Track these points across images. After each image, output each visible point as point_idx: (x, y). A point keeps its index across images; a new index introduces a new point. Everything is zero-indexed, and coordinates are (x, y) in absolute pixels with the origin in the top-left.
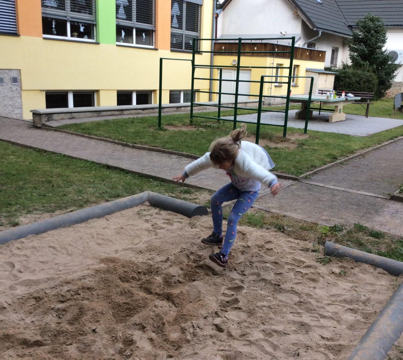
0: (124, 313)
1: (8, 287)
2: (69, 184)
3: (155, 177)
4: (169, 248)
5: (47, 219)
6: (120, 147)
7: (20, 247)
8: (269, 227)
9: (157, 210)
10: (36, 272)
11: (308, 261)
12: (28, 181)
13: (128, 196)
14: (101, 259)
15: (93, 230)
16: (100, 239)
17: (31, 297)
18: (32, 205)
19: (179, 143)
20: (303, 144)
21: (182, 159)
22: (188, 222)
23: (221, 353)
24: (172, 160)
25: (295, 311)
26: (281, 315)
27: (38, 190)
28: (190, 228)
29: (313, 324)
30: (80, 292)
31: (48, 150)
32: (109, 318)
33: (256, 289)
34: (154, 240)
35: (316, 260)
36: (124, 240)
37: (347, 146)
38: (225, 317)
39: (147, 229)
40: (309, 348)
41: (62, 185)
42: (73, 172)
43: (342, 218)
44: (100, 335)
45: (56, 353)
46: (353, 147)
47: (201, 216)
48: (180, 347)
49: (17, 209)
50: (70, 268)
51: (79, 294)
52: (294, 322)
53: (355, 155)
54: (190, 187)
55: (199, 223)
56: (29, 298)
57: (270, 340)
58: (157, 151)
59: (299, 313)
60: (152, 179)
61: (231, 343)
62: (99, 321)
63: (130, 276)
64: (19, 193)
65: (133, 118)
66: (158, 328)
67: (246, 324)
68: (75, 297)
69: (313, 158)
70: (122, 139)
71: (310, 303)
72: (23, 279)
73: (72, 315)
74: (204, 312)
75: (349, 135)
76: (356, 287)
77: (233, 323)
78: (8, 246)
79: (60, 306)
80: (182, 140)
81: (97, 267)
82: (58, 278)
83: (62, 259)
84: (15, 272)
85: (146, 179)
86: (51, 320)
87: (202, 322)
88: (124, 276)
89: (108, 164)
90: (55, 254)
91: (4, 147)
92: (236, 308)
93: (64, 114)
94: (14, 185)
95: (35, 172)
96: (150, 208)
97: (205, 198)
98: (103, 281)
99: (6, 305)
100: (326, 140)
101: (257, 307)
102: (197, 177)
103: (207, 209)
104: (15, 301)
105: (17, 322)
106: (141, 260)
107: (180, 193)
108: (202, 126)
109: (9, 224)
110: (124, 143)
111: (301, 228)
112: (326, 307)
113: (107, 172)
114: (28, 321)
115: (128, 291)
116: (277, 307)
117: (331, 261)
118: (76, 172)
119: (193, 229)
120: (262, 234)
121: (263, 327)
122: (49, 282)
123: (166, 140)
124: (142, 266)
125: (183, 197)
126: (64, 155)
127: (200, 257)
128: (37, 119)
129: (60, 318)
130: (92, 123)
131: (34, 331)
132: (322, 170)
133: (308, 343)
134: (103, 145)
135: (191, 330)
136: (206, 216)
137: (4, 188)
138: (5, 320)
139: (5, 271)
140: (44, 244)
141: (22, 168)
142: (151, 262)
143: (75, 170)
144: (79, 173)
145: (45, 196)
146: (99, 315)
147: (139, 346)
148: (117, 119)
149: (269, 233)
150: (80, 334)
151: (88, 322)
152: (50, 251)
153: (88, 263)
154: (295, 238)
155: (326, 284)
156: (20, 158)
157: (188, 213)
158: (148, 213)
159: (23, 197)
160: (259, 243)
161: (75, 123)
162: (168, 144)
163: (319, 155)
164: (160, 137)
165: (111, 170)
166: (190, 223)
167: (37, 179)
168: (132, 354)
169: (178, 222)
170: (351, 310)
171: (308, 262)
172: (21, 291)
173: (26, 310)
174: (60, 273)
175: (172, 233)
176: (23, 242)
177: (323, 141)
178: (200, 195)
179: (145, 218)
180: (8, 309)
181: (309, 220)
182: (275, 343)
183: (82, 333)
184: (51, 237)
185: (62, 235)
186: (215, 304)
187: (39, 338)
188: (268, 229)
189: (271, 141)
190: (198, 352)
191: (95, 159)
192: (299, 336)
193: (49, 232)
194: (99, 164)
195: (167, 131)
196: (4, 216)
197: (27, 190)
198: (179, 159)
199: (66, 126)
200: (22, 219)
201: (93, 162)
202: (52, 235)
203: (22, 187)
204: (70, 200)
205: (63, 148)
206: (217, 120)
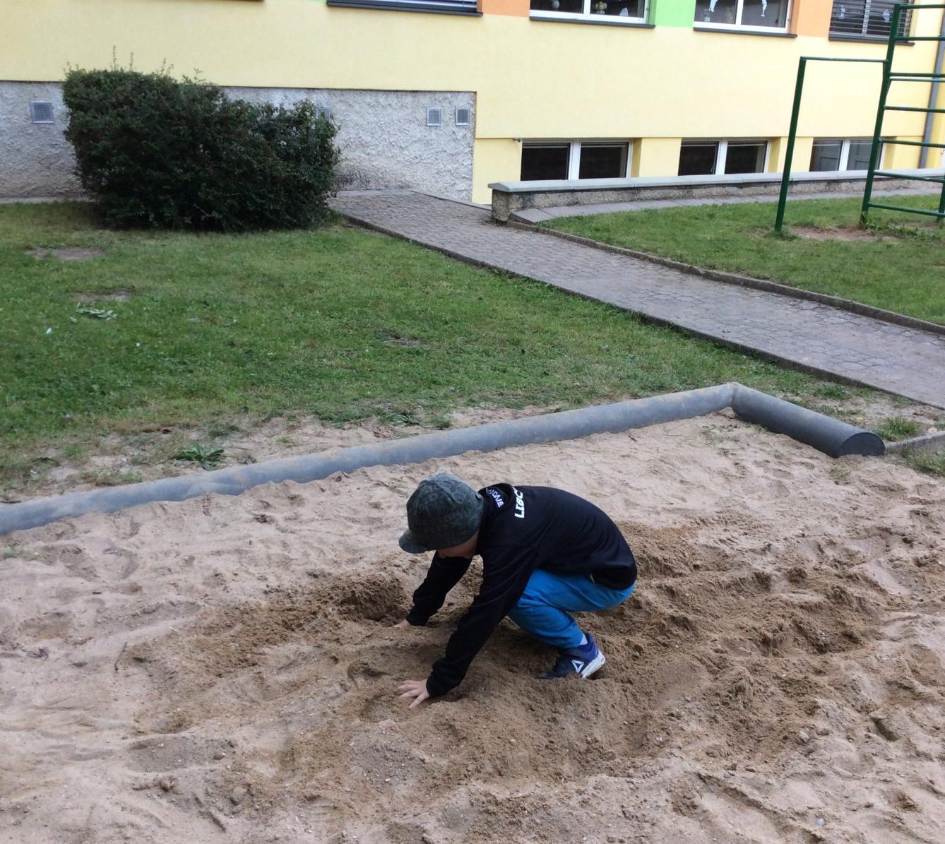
2: (557, 350)
3: (755, 350)
4: (774, 523)
5: (505, 422)
6: (674, 275)
9: (752, 430)
12: (474, 337)
13: (685, 389)
18: (479, 388)
19: (824, 272)
21: (829, 313)
22: (828, 467)
23: (883, 786)
24: (802, 312)
27: (492, 358)
28: (832, 482)
31: (517, 272)
36: (666, 488)
39: (724, 471)
41: (541, 352)
42: (565, 326)
47: (864, 455)
49: (448, 394)
54: (844, 384)
55: (859, 473)
58: (766, 290)
60: (747, 355)
64: (454, 362)
65: (715, 206)
70: (681, 256)
80: (834, 266)
85: (731, 355)
89: (644, 312)
91: (430, 260)
93: (558, 194)
94: (446, 344)
95: (488, 319)
96: (734, 422)
97: (878, 413)
102: (865, 359)
103: (884, 441)
106: (703, 541)
107: (815, 395)
108: (892, 233)
109: (432, 422)
110: (685, 265)
113: (640, 329)
118: (573, 325)
119: (841, 487)
123: (791, 263)
124: (703, 553)
125: (820, 405)
126: (551, 287)
127: (851, 555)
128: (501, 203)
130: (615, 215)
134: (637, 269)
136: (877, 460)
137: (427, 347)
140: (497, 475)
141: (463, 308)
142: (728, 551)
143: (570, 320)
144: (579, 327)
145: (504, 371)
148: (674, 208)
156: (461, 286)
157: (832, 447)
158: (730, 435)
159: (462, 370)
161: (580, 215)
162: (795, 273)
164: (776, 255)
165: (650, 327)
166: (833, 470)
167: (492, 334)
169: (802, 463)
176: (456, 464)
178: (869, 406)
179: (721, 445)
184: (512, 460)
185: (534, 460)
190: (824, 771)
191: (615, 299)
193: (509, 450)
194: (624, 311)
195: (795, 241)
197: (470, 357)
198: (819, 310)
199: (559, 222)
200: (457, 416)
201: (611, 306)
202: (514, 458)
203: (461, 349)
204: (555, 386)
205: (548, 271)
206: (936, 218)
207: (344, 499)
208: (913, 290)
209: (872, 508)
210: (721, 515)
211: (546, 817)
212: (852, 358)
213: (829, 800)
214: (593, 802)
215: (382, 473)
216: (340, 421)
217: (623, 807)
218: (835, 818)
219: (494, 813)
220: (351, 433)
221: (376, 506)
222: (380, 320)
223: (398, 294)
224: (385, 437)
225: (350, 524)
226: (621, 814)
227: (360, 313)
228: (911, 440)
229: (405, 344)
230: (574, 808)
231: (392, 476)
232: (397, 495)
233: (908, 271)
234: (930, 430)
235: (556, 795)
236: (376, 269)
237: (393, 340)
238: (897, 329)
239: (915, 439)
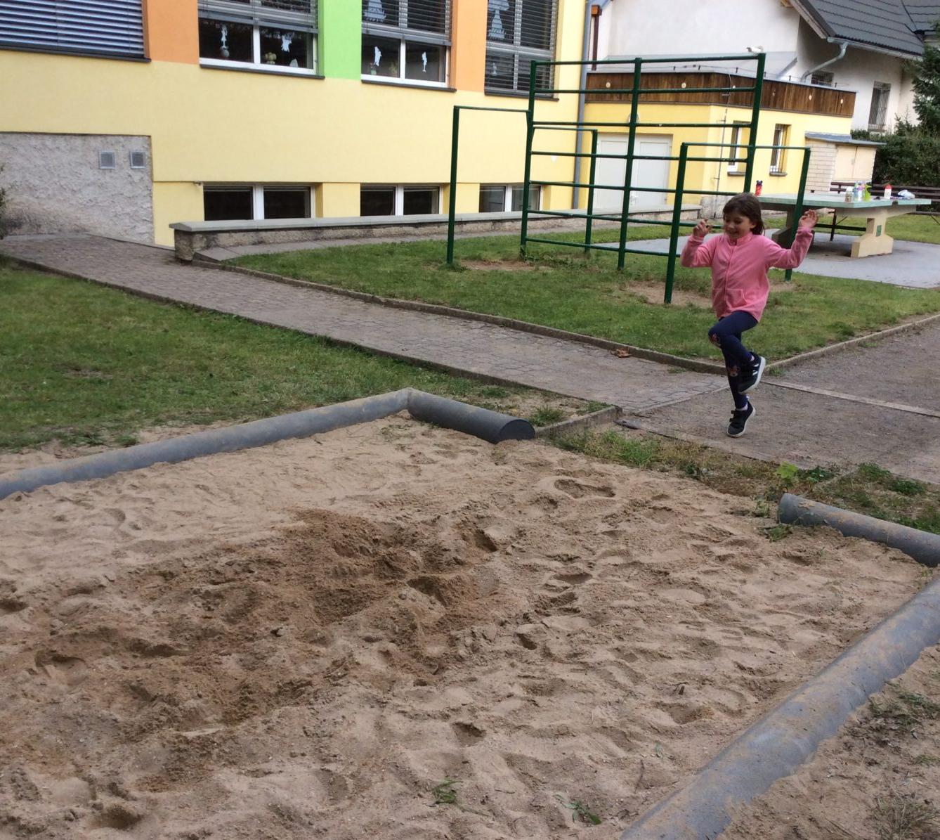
0: (338, 608)
1: (110, 552)
2: (245, 373)
3: (429, 363)
4: (443, 500)
6: (358, 304)
7: (138, 485)
8: (666, 467)
9: (425, 428)
10: (168, 530)
11: (740, 533)
12: (160, 365)
14: (298, 513)
15: (287, 461)
16: (301, 477)
17: (155, 571)
18: (166, 409)
19: (489, 296)
20: (777, 302)
21: (494, 330)
22: (489, 452)
23: (524, 681)
24: (471, 331)
25: (690, 620)
26: (660, 626)
27: (179, 383)
28: (493, 464)
29: (726, 644)
30: (253, 567)
31: (203, 306)
32: (306, 616)
33: (618, 579)
34: (412, 483)
35: (758, 531)
36: (349, 480)
37: (882, 307)
38: (542, 623)
39: (402, 463)
40: (707, 682)
41: (231, 375)
42: (253, 351)
43: (837, 455)
44: (285, 640)
45: (197, 664)
46: (897, 311)
47: (518, 440)
48: (442, 668)
49: (133, 415)
50: (236, 525)
51: (251, 572)
52: (687, 639)
53: (898, 328)
54: (505, 386)
55: (514, 454)
56: (150, 574)
57: (627, 664)
58: (440, 314)
59: (699, 624)
60: (422, 367)
61: (548, 667)
62: (287, 619)
63: (357, 546)
64: (140, 388)
65: (394, 244)
66: (403, 634)
67: (583, 636)
68: (242, 576)
69: (795, 331)
70: (364, 287)
71: (726, 606)
72: (140, 539)
73: (234, 605)
74: (500, 614)
75: (893, 285)
76: (835, 583)
77: (557, 635)
78: (114, 482)
79: (211, 587)
80: (498, 291)
81: (291, 526)
82: (210, 541)
83: (220, 509)
84: (125, 527)
85: (409, 368)
86: (193, 611)
87: (492, 629)
88: (344, 544)
89: (328, 336)
90: (208, 501)
91: (111, 298)
92: (567, 610)
93: (242, 234)
94: (130, 373)
95: (174, 349)
96: (410, 423)
97: (531, 406)
98: (300, 551)
99: (104, 582)
100: (835, 294)
101: (612, 608)
102: (523, 366)
103: (534, 427)
104: (122, 575)
105: (126, 611)
106: (381, 518)
107: (480, 395)
108: (547, 263)
109: (116, 441)
110: (368, 295)
111: (739, 472)
112: (760, 616)
113: (325, 351)
114: (147, 611)
115: (350, 570)
116: (654, 610)
117: (791, 533)
118: (261, 350)
119: (500, 467)
120: (647, 480)
121: (617, 643)
122: (192, 547)
123: (461, 290)
124: (382, 530)
125: (484, 402)
126: (238, 318)
128: (184, 242)
129: (209, 609)
130: (301, 253)
131: (158, 629)
132: (812, 357)
133: (708, 675)
134: (323, 300)
135: (469, 641)
136: (530, 443)
137: (110, 377)
138: (101, 607)
139: (105, 525)
140: (186, 482)
141: (148, 340)
142: (403, 524)
143: (258, 347)
144: (267, 352)
145: (192, 394)
146: (288, 609)
147: (361, 663)
148: (357, 246)
149: (665, 478)
150: (246, 638)
151: (265, 618)
152: (197, 493)
153: (271, 519)
154: (720, 491)
155: (771, 576)
156: (144, 320)
157: (491, 434)
158: (406, 433)
159: (148, 395)
160: (640, 498)
161: (266, 253)
162: (465, 298)
163: (812, 325)
164: (448, 283)
166: (493, 454)
167: (179, 362)
168: (345, 675)
169: (468, 451)
170: (815, 623)
171: (738, 534)
172: (135, 560)
173: (143, 593)
174: (215, 532)
175: (454, 471)
176: (144, 476)
177: (826, 297)
178: (524, 402)
180: (108, 589)
181: (760, 457)
182: (637, 671)
183: (251, 636)
184: (201, 469)
185: (223, 467)
186: (527, 602)
187: (167, 641)
188: (663, 471)
189: (703, 296)
190: (477, 677)
191: (304, 326)
192: (691, 662)
193: (197, 460)
194: (310, 336)
195: (465, 272)
196: (108, 428)
197: (156, 383)
198: (487, 329)
199: (246, 260)
200: (143, 434)
201: (297, 333)
202: (203, 466)
203: (146, 376)
204: (244, 403)
205: (236, 304)
206: (583, 249)
207: (25, 516)
208: (563, 309)
209: (525, 481)
210: (397, 498)
211: (234, 745)
212: (512, 366)
213: (479, 697)
214: (277, 728)
215: (65, 490)
216: (18, 446)
217: (304, 728)
218: (483, 709)
219: (186, 750)
220: (30, 456)
221: (61, 519)
222: (57, 355)
223: (77, 330)
224: (67, 458)
225: (32, 537)
226: (303, 734)
227: (36, 349)
228: (556, 425)
229: (86, 375)
230: (260, 735)
231: (76, 491)
232: (82, 508)
233: (559, 294)
234: (572, 416)
235: (243, 727)
236: (51, 307)
237: (73, 372)
238: (550, 340)
239: (560, 424)
